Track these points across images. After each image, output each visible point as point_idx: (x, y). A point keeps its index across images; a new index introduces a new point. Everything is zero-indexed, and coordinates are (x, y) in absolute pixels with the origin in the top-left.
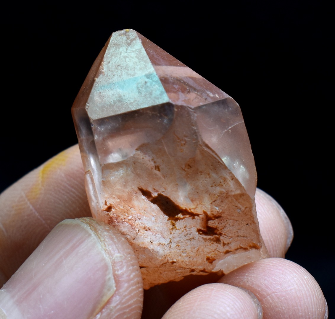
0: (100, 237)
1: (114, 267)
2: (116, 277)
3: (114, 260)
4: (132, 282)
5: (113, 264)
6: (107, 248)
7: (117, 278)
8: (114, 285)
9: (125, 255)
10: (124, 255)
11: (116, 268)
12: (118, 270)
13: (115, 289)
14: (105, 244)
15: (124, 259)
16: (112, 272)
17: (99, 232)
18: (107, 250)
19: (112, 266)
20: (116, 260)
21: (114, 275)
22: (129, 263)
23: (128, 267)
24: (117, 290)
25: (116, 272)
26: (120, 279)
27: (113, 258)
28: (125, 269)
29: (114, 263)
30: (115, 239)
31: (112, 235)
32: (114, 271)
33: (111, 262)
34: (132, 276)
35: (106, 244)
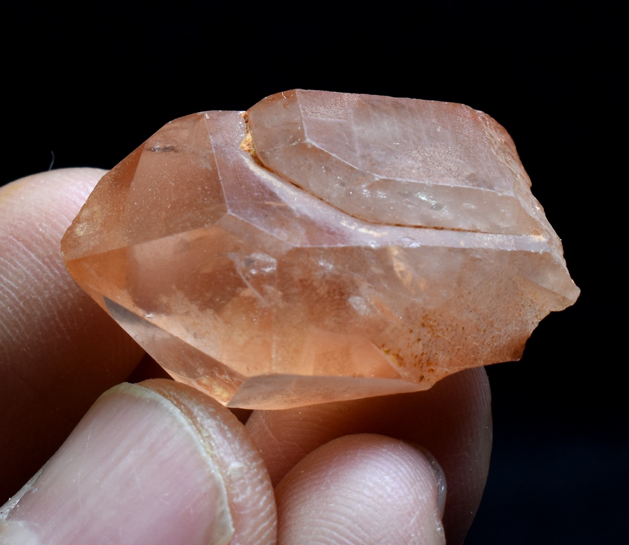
0: (200, 428)
1: (229, 489)
2: (234, 508)
3: (230, 476)
4: (263, 514)
5: (227, 484)
6: (215, 452)
7: (236, 511)
8: (231, 523)
9: (248, 463)
10: (245, 464)
11: (234, 492)
12: (237, 495)
13: (233, 530)
14: (210, 444)
15: (247, 473)
16: (226, 500)
17: (199, 419)
18: (215, 456)
19: (226, 487)
20: (233, 477)
21: (231, 504)
22: (255, 480)
23: (254, 487)
24: (236, 532)
25: (235, 500)
26: (242, 513)
27: (228, 473)
28: (249, 491)
29: (230, 481)
30: (227, 432)
31: (222, 424)
32: (230, 496)
33: (224, 480)
34: (261, 503)
35: (213, 444)
